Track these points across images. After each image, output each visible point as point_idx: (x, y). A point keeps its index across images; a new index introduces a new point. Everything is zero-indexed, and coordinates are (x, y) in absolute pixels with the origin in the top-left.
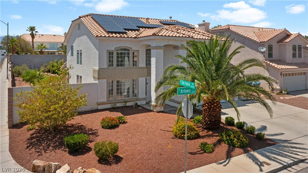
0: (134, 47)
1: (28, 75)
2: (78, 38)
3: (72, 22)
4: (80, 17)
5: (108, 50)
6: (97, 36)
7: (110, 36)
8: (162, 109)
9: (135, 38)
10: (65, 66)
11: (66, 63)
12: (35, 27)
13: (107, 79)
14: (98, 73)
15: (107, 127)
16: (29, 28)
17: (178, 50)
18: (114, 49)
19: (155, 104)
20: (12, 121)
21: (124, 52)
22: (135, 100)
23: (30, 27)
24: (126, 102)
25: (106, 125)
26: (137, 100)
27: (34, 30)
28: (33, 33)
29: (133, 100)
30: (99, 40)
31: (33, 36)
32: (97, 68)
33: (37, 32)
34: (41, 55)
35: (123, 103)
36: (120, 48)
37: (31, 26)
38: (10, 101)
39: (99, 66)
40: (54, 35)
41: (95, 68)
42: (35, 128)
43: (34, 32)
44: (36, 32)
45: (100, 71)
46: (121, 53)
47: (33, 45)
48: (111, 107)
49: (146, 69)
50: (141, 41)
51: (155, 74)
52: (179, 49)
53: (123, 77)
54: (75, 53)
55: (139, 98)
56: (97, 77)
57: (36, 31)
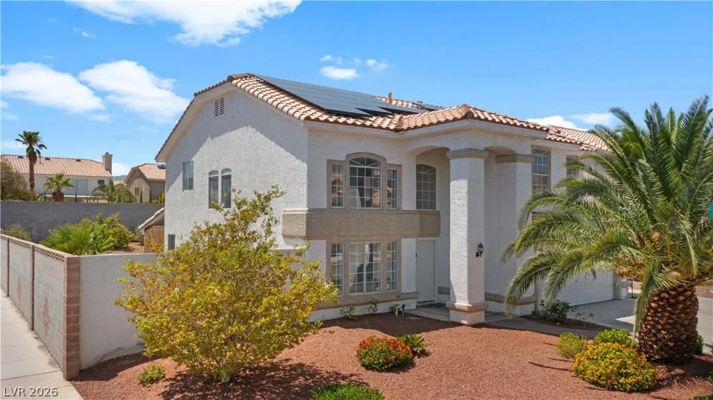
0: (392, 155)
1: (68, 239)
2: (212, 139)
3: (196, 95)
4: (231, 79)
5: (331, 160)
6: (308, 118)
7: (321, 119)
8: (482, 320)
9: (396, 130)
10: (157, 219)
11: (164, 211)
12: (37, 134)
13: (327, 240)
14: (307, 223)
15: (382, 366)
16: (22, 134)
17: (512, 164)
18: (344, 159)
19: (467, 305)
20: (78, 356)
21: (368, 167)
22: (394, 297)
23: (25, 133)
24: (375, 303)
25: (381, 361)
26: (399, 298)
27: (35, 141)
28: (33, 149)
29: (388, 298)
30: (310, 130)
31: (32, 156)
32: (302, 209)
33: (44, 146)
34: (57, 203)
35: (369, 306)
36: (359, 156)
37: (27, 131)
38: (71, 296)
39: (308, 204)
40: (78, 160)
41: (293, 209)
42: (164, 377)
43: (36, 147)
44: (41, 146)
45: (313, 217)
46: (361, 171)
47: (32, 179)
48: (341, 316)
49: (418, 216)
50: (411, 139)
51: (466, 223)
52: (515, 161)
53: (367, 236)
54: (201, 182)
55: (403, 292)
56: (304, 234)
57: (39, 143)
